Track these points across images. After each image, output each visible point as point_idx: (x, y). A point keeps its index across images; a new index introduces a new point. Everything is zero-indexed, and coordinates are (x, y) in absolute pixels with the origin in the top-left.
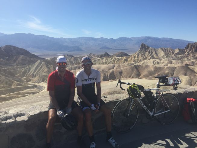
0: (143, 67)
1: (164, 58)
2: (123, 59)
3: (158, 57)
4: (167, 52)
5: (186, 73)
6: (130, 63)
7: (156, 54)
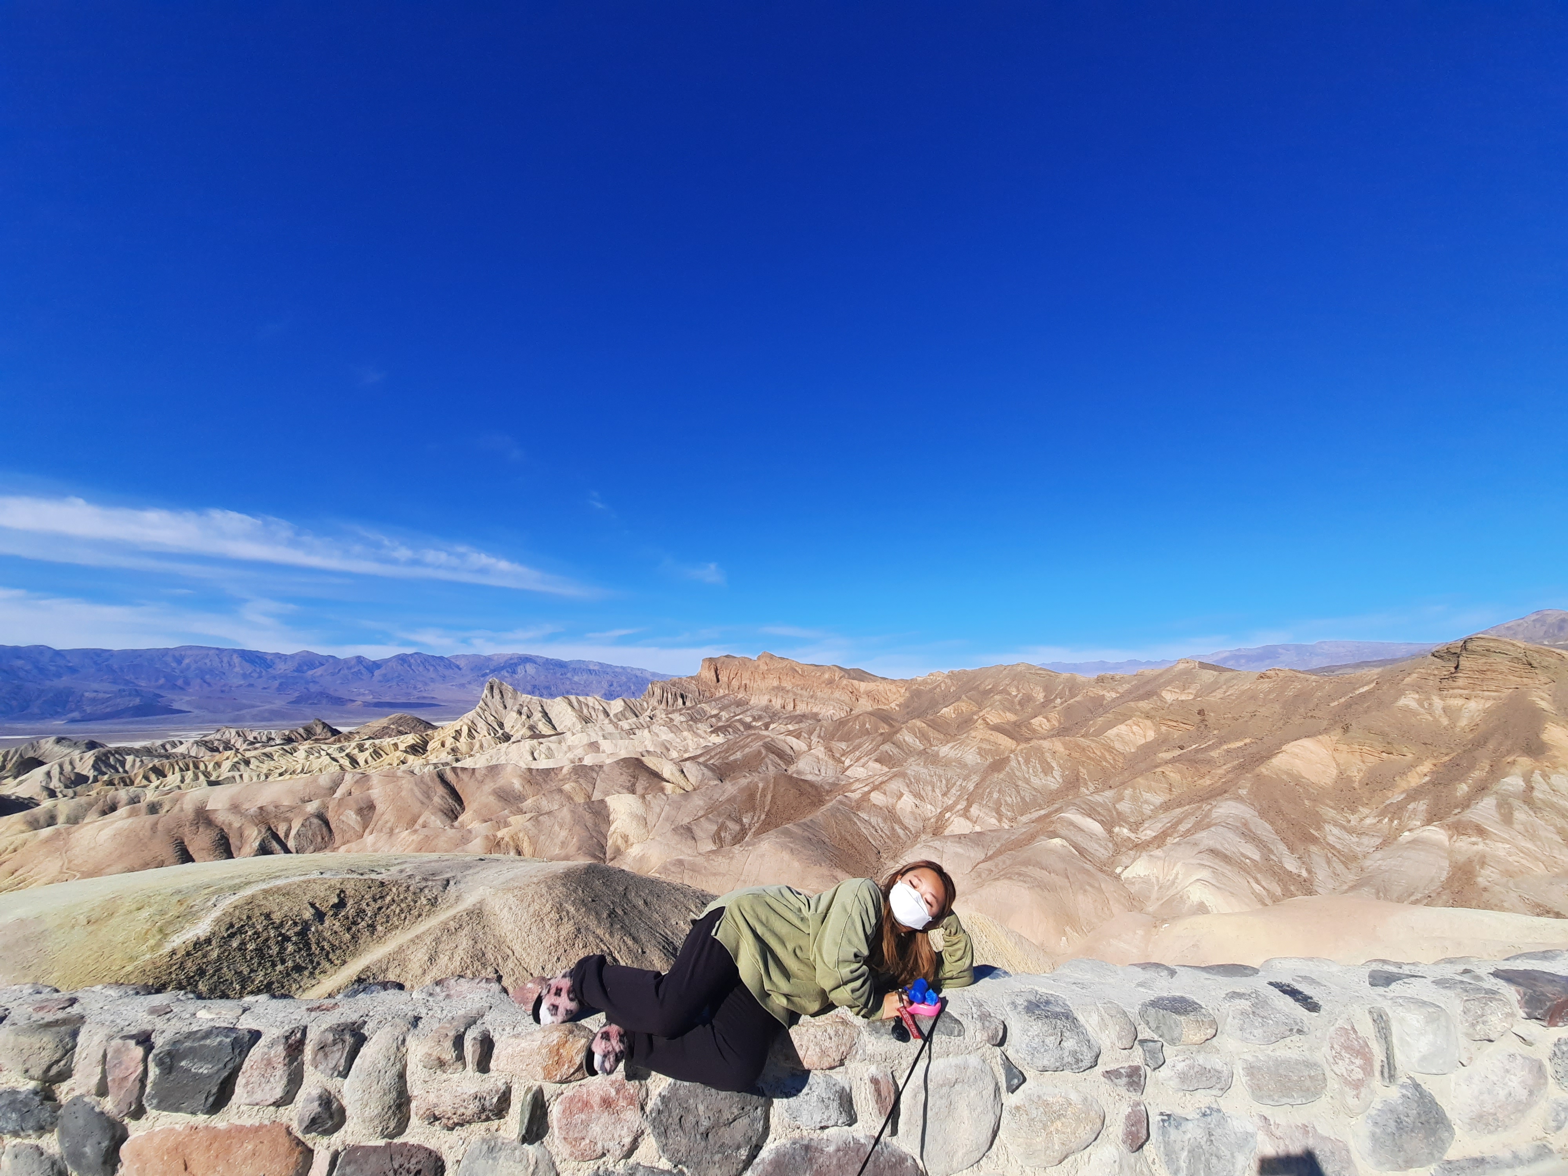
0: (477, 774)
1: (573, 734)
2: (403, 747)
3: (553, 733)
4: (585, 711)
5: (634, 785)
6: (434, 762)
7: (544, 720)
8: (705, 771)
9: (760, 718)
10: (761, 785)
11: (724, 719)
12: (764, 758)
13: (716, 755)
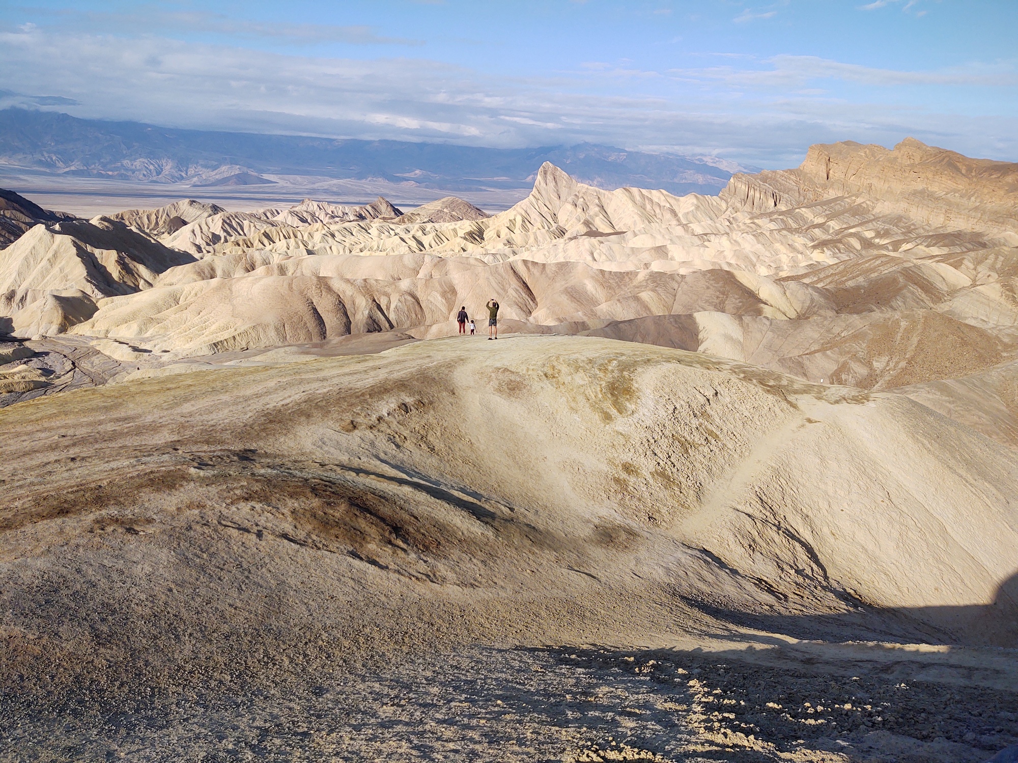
0: (548, 270)
1: (635, 235)
2: (461, 233)
3: (612, 231)
4: (648, 207)
5: (722, 302)
7: (601, 216)
8: (816, 296)
9: (886, 234)
10: (903, 324)
11: (831, 231)
12: (901, 289)
13: (828, 277)
